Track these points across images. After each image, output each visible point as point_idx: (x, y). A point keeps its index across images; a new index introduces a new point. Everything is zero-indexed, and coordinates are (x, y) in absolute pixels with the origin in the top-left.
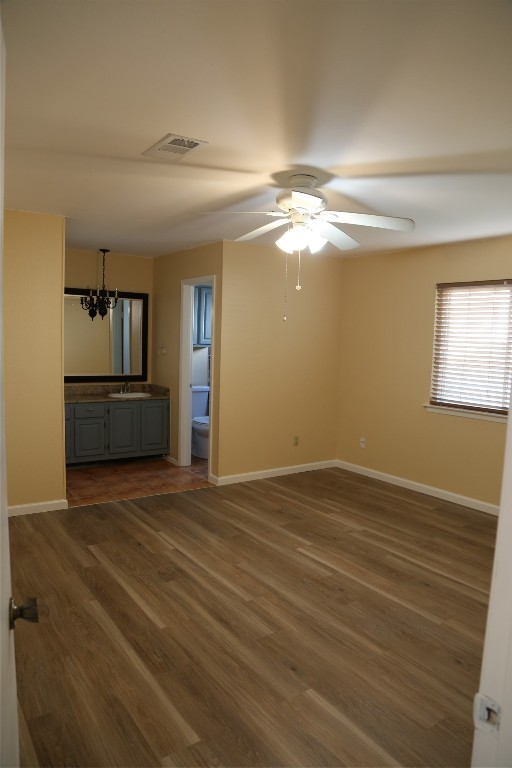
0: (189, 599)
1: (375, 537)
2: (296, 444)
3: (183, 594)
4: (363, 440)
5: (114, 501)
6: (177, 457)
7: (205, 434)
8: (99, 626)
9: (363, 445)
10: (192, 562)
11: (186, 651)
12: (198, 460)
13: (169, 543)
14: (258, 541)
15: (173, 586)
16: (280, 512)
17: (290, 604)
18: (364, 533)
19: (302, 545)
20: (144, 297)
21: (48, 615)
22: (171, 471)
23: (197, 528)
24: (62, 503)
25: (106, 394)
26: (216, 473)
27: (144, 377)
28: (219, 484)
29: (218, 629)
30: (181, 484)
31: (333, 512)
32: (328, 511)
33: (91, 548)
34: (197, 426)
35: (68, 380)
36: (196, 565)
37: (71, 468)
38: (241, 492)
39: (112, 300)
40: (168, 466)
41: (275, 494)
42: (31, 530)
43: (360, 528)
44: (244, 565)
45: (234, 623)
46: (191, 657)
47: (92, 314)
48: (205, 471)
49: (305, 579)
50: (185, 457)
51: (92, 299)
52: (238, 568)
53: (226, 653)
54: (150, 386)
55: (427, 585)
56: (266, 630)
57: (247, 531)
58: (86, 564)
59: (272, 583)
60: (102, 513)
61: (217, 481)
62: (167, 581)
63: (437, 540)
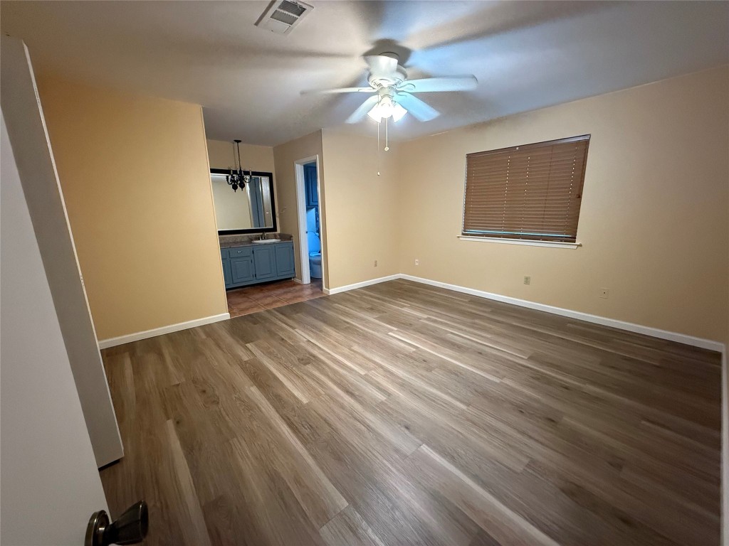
0: (323, 378)
1: (435, 321)
2: (376, 265)
3: (317, 373)
4: (417, 260)
5: (262, 310)
6: (301, 278)
7: (319, 263)
8: (258, 407)
9: (417, 264)
10: (319, 348)
11: (325, 420)
12: (316, 279)
13: (302, 336)
14: (362, 330)
15: (310, 368)
16: (372, 309)
17: (392, 373)
18: (428, 319)
19: (391, 331)
20: (269, 175)
21: (218, 403)
22: (297, 288)
23: (319, 324)
24: (226, 316)
25: (251, 240)
26: (328, 287)
27: (274, 229)
28: (331, 294)
29: (347, 399)
30: (306, 296)
31: (405, 306)
32: (403, 306)
33: (248, 345)
34: (312, 259)
35: (221, 233)
36: (323, 350)
37: (228, 291)
38: (345, 297)
39: (248, 177)
40: (295, 284)
41: (366, 297)
42: (204, 337)
43: (426, 316)
44: (356, 348)
45: (357, 393)
46: (330, 425)
47: (235, 188)
48: (321, 286)
49: (399, 355)
50: (306, 279)
51: (233, 177)
52: (353, 351)
53: (356, 419)
54: (280, 235)
55: (481, 353)
56: (381, 397)
57: (353, 323)
58: (245, 358)
59: (378, 360)
60: (254, 319)
61: (329, 292)
62: (305, 364)
63: (477, 321)
